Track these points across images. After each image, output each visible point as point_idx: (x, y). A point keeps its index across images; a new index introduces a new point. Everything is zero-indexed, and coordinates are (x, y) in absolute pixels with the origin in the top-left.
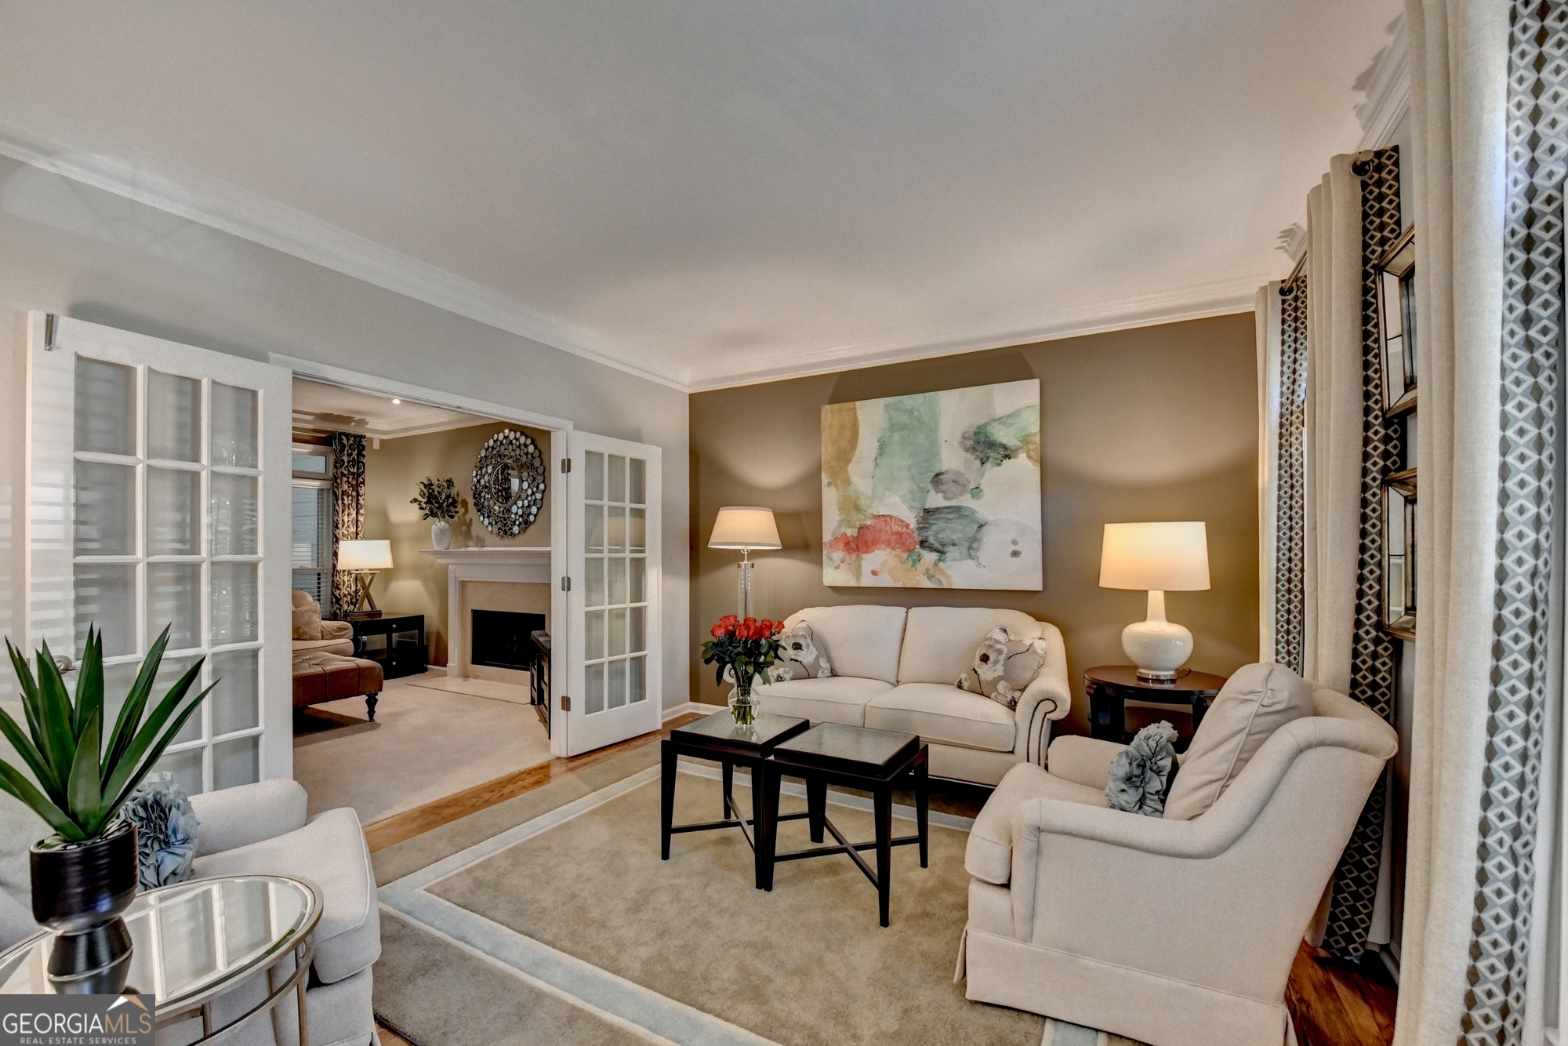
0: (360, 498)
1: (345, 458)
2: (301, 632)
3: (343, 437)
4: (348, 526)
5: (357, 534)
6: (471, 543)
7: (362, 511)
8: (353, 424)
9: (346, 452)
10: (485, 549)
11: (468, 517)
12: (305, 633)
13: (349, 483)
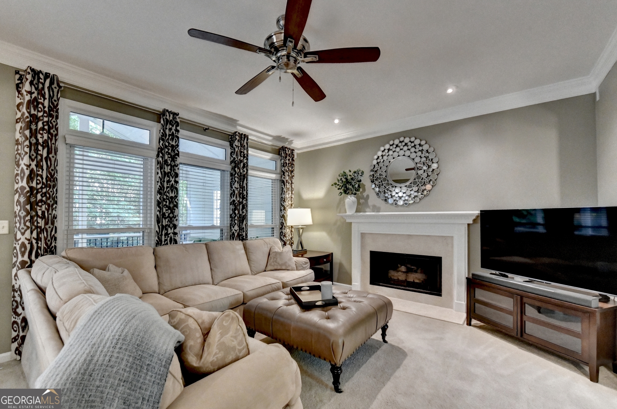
0: (293, 185)
1: (287, 162)
2: (287, 265)
3: (286, 149)
4: (289, 201)
5: (292, 205)
6: (367, 210)
7: (293, 192)
8: (287, 143)
9: (287, 158)
10: (381, 213)
11: (365, 194)
12: (289, 266)
13: (289, 176)
